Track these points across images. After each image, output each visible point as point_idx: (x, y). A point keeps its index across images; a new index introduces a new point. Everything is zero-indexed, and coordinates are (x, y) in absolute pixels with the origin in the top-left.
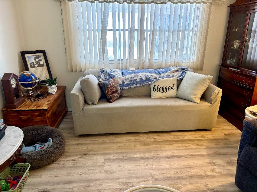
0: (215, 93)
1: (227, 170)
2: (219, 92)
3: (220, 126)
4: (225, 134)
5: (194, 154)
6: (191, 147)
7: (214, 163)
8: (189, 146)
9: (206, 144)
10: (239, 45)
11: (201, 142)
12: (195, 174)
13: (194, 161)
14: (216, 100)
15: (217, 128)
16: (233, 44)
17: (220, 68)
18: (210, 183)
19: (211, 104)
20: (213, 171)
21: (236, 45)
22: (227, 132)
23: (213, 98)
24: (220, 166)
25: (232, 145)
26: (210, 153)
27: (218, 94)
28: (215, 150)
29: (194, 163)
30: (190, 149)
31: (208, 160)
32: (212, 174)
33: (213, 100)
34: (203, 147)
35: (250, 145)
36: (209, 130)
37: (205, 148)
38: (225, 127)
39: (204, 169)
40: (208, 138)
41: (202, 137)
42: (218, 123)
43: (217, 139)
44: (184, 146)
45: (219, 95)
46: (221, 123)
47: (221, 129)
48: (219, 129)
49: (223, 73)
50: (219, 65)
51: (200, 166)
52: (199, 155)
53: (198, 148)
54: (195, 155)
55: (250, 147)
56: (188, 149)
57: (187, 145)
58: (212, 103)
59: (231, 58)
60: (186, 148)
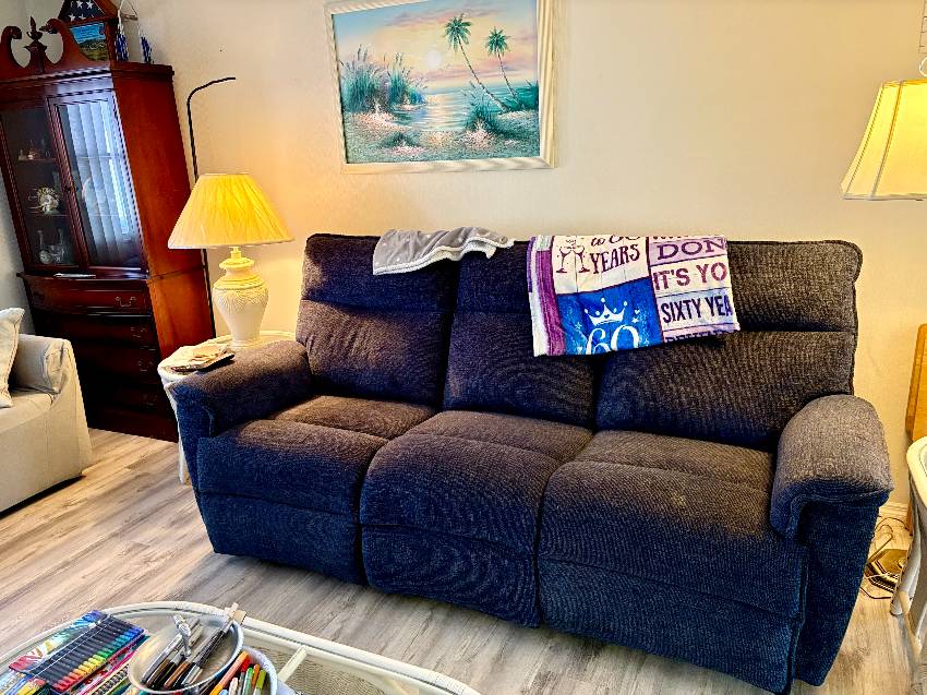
0: (51, 358)
1: (180, 539)
2: (62, 351)
3: (105, 455)
4: (129, 467)
5: (69, 557)
6: (49, 547)
7: (141, 545)
8: (40, 546)
9: (90, 515)
10: (56, 202)
11: (73, 518)
12: (104, 597)
13: (81, 574)
14: (65, 378)
15: (100, 461)
16: (37, 202)
17: (25, 281)
18: (154, 591)
19: (54, 393)
20: (147, 561)
21: (47, 202)
22: (134, 460)
23: (52, 374)
24: (156, 541)
25: (161, 483)
26: (116, 529)
27: (61, 357)
28: (126, 516)
29: (83, 577)
30: (48, 553)
31: (120, 547)
32: (149, 569)
33: (55, 378)
34: (85, 528)
35: (208, 436)
36: (79, 478)
37: (95, 526)
38: (120, 451)
39: (121, 572)
40: (86, 499)
41: (65, 506)
42: (96, 449)
43: (114, 490)
44: (22, 557)
45: (66, 359)
46: (105, 444)
47: (112, 459)
48: (108, 461)
49: (42, 297)
50: (18, 275)
51: (106, 573)
52: (87, 551)
53: (72, 539)
54: (76, 559)
55: (210, 440)
56: (41, 557)
57: (30, 549)
58: (56, 389)
59: (48, 243)
60: (36, 558)
